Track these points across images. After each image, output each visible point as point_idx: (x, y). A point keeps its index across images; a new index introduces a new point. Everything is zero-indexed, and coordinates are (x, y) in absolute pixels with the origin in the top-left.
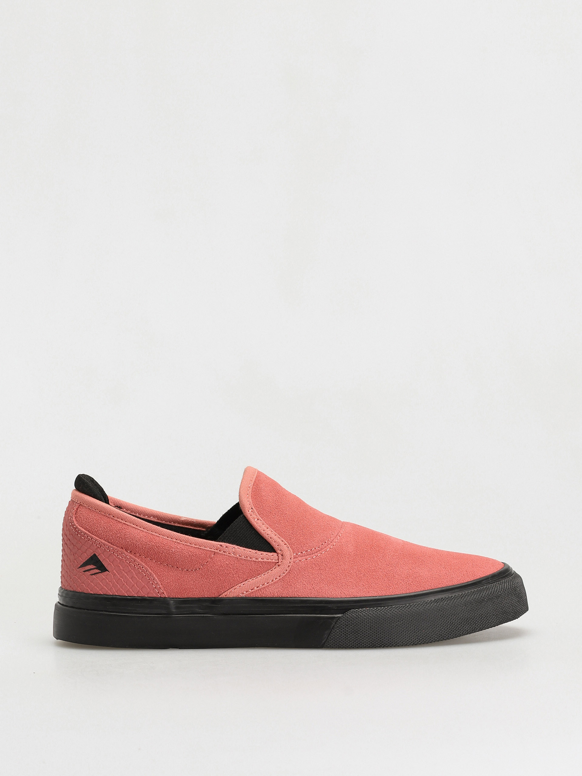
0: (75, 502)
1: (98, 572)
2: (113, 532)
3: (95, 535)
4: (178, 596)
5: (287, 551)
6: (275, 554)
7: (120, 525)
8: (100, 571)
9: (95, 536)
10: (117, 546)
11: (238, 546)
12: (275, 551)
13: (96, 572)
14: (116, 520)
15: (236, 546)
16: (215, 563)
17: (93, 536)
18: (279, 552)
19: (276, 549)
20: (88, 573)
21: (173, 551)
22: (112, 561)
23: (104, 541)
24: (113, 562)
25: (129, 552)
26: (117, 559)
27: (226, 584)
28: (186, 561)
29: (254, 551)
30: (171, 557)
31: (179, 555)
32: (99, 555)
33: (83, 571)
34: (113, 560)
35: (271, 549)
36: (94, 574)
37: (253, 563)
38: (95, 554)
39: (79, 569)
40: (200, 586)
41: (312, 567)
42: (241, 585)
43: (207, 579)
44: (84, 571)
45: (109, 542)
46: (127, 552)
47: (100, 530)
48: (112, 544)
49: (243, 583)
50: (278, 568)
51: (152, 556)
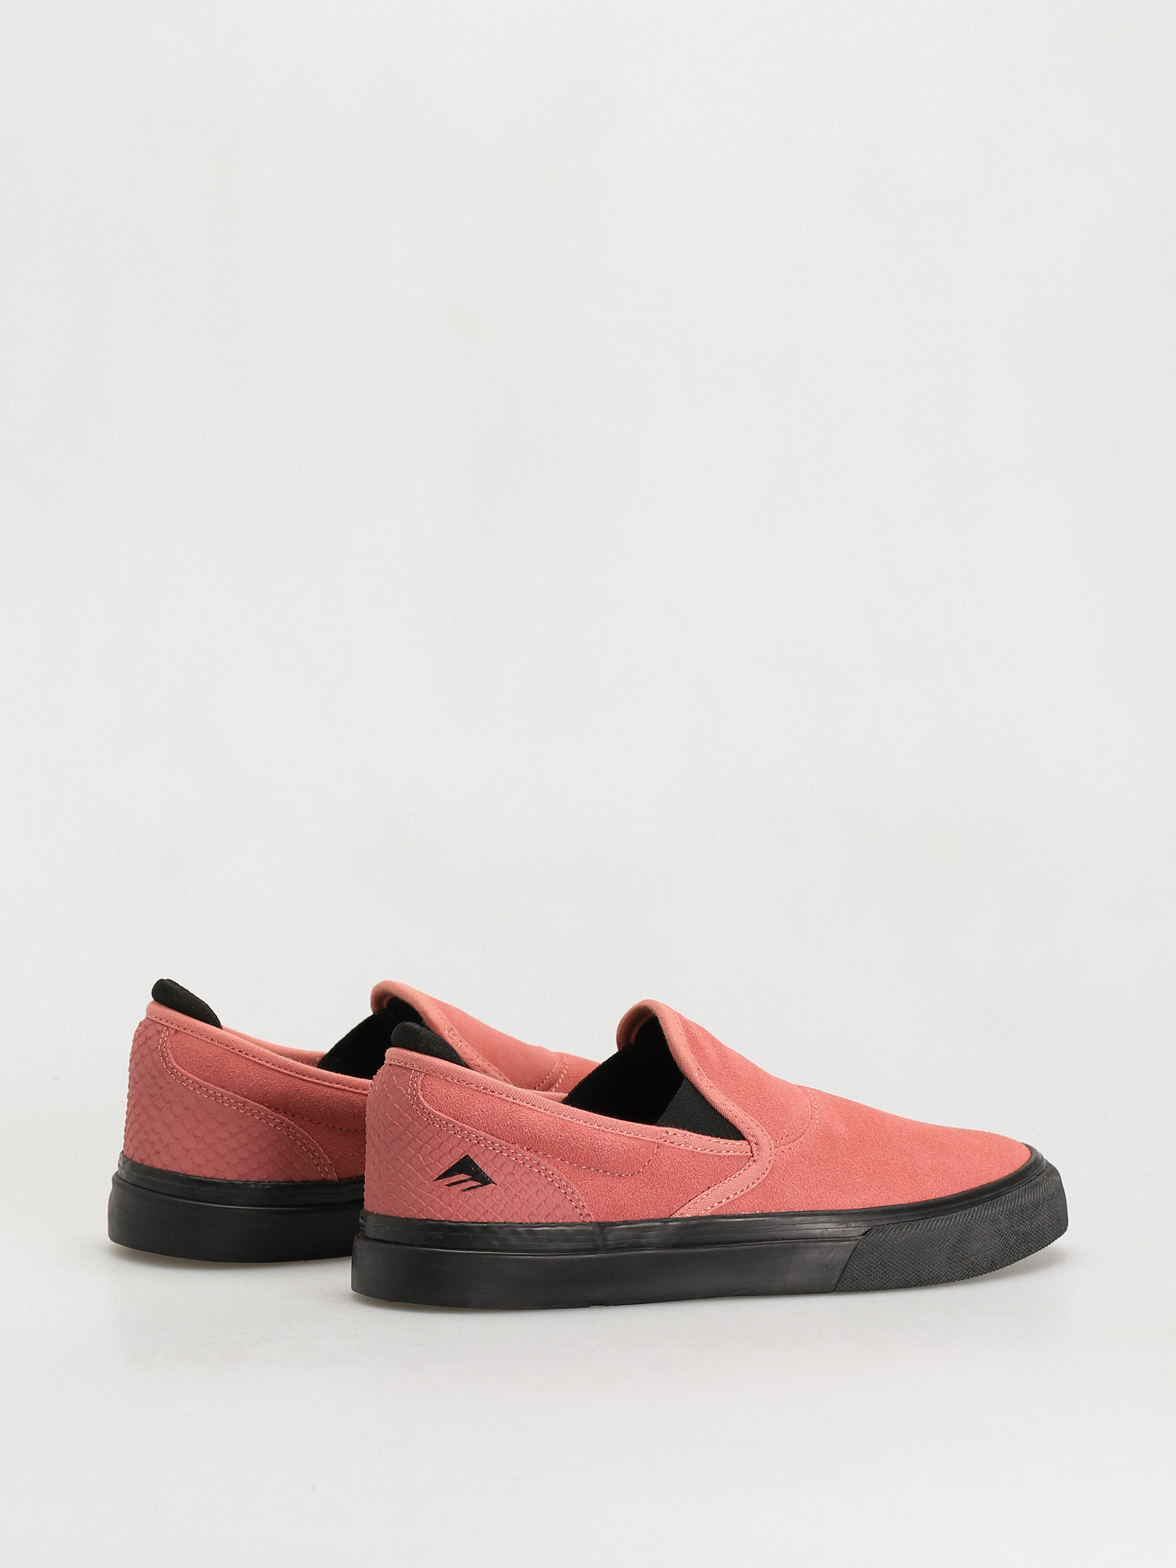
0: (412, 1070)
1: (475, 1185)
2: (499, 1118)
3: (467, 1124)
4: (610, 1217)
5: (765, 1139)
6: (744, 1143)
7: (507, 1106)
8: (480, 1184)
9: (467, 1126)
10: (507, 1141)
11: (690, 1133)
12: (744, 1139)
13: (471, 1186)
14: (499, 1098)
15: (688, 1132)
16: (662, 1162)
17: (464, 1125)
18: (751, 1138)
19: (745, 1135)
20: (458, 1188)
21: (600, 1144)
22: (500, 1165)
23: (484, 1134)
24: (501, 1167)
25: (525, 1148)
26: (507, 1162)
27: (681, 1196)
28: (621, 1160)
29: (714, 1139)
30: (597, 1156)
31: (608, 1151)
32: (475, 1157)
33: (447, 1185)
34: (502, 1165)
35: (737, 1135)
36: (469, 1189)
37: (716, 1159)
38: (467, 1155)
39: (437, 1181)
40: (643, 1200)
41: (801, 1161)
42: (704, 1195)
43: (652, 1189)
44: (449, 1185)
45: (493, 1135)
46: (523, 1149)
47: (475, 1115)
48: (498, 1138)
49: (706, 1193)
50: (754, 1166)
51: (565, 1155)
